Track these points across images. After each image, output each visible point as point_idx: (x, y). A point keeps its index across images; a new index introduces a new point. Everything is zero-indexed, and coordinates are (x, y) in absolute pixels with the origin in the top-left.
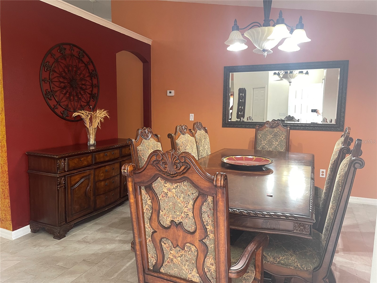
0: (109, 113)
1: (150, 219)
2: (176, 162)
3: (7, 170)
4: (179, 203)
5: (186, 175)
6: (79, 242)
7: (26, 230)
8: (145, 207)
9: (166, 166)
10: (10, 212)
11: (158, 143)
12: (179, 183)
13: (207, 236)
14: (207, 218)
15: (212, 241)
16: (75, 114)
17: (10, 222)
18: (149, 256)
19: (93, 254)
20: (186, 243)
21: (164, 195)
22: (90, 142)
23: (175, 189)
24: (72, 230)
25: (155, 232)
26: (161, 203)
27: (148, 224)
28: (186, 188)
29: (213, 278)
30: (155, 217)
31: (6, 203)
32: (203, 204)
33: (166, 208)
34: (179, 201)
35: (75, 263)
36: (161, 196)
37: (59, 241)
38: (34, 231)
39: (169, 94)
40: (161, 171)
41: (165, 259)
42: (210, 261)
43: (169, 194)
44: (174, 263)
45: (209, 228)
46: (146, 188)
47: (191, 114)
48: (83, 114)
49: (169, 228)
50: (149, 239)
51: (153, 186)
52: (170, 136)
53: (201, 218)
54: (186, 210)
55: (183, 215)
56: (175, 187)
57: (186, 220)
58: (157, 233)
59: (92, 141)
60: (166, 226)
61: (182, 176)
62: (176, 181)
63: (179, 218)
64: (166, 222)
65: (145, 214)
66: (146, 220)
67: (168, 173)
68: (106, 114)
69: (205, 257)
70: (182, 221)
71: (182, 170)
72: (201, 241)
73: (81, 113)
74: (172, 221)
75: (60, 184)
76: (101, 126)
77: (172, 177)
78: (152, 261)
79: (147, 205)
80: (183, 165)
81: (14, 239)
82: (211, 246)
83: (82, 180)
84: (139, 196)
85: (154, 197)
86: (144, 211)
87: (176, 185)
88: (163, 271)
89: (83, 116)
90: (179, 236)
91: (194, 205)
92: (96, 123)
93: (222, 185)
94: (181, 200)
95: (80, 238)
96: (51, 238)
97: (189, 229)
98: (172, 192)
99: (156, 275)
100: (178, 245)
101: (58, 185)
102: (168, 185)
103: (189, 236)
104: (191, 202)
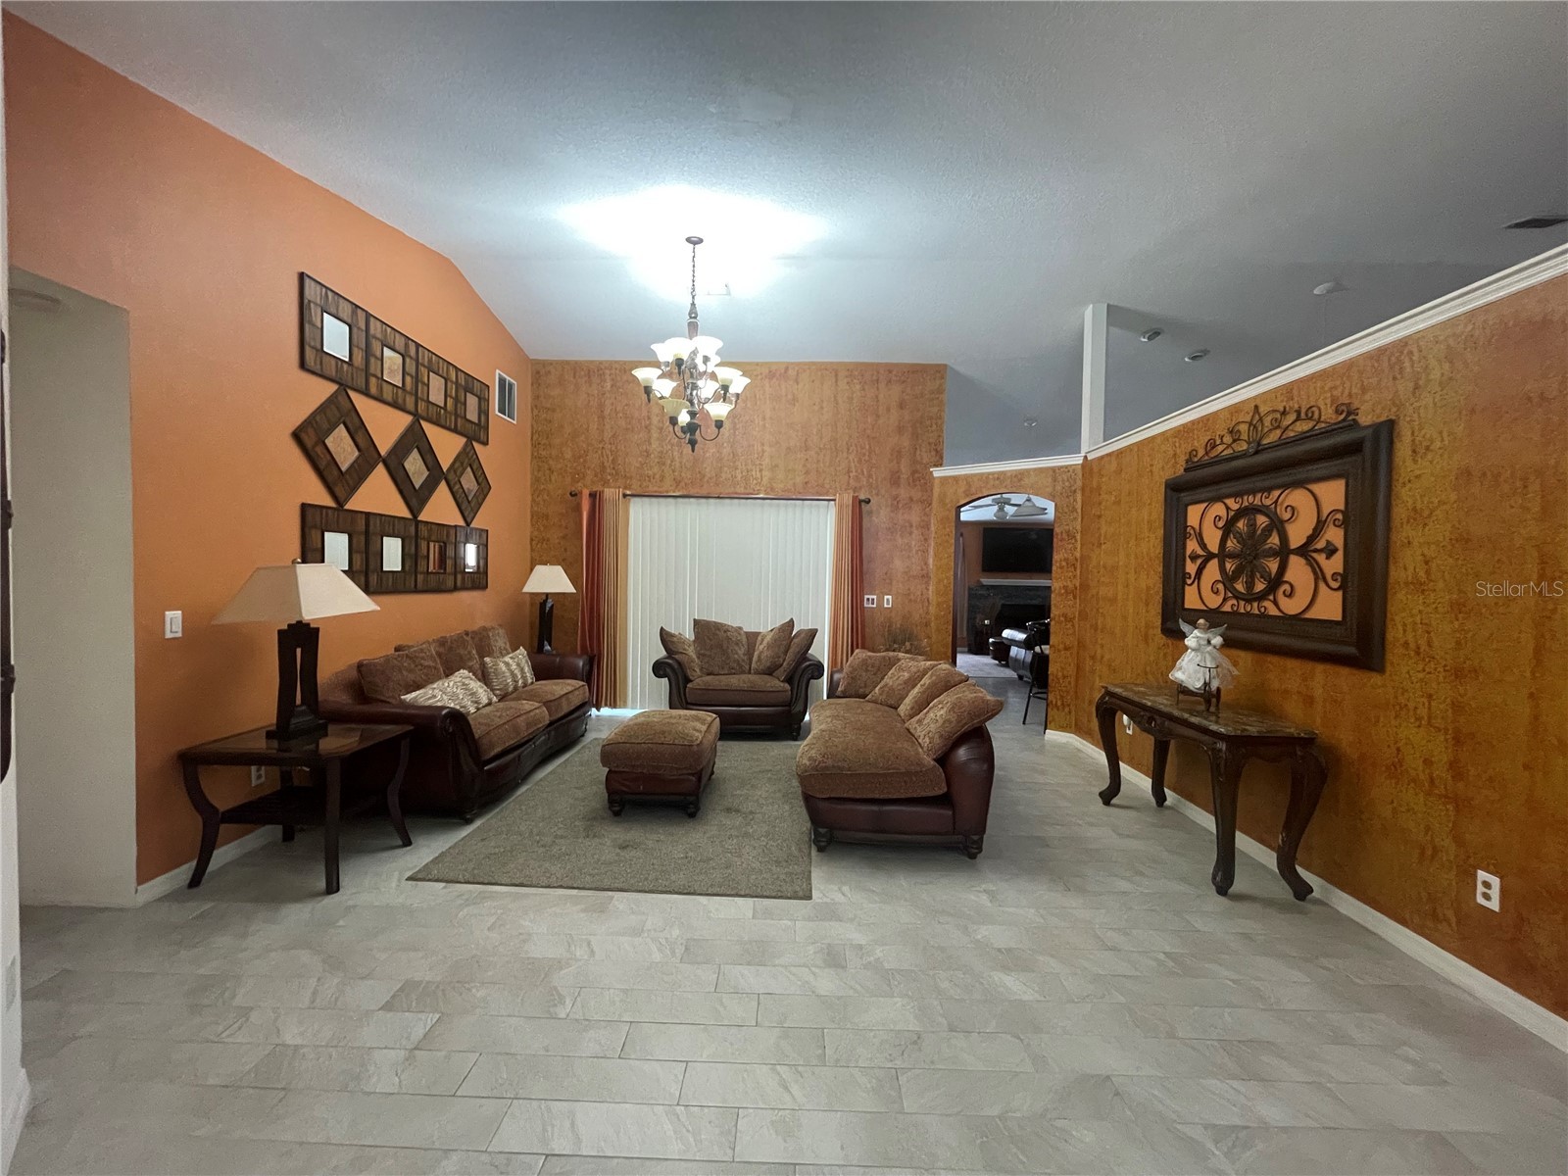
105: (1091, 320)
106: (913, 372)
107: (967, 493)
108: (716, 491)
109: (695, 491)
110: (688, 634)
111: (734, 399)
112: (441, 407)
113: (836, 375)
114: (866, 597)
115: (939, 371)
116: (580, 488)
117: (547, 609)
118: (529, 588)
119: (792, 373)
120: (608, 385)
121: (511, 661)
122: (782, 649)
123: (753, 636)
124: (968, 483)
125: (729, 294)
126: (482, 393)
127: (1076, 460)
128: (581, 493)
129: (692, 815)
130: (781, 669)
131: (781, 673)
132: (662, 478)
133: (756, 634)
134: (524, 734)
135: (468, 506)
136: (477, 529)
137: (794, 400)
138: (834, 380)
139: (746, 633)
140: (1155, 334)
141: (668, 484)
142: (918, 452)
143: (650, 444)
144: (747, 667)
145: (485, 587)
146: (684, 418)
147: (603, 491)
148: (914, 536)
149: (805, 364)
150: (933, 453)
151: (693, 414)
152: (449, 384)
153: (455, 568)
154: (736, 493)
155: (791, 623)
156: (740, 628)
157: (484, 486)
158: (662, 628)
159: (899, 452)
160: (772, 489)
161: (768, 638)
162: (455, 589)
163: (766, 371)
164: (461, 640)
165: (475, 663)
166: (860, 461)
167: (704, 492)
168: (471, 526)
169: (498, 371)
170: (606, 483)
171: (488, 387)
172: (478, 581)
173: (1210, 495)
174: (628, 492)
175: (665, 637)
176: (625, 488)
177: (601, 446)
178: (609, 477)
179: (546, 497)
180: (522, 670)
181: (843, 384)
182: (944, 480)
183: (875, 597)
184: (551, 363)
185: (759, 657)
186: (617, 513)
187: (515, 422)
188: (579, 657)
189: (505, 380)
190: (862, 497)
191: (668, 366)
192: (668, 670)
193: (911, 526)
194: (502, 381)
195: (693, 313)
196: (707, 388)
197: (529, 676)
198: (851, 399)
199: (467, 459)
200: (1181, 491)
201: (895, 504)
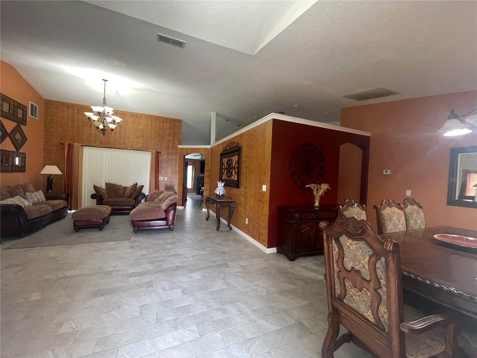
0: (330, 186)
1: (337, 261)
2: (356, 226)
3: (268, 214)
4: (358, 256)
5: (362, 236)
6: (302, 267)
7: (274, 250)
8: (335, 253)
9: (348, 227)
10: (267, 237)
11: (363, 211)
12: (358, 241)
13: (380, 287)
14: (380, 273)
15: (385, 294)
16: (308, 186)
17: (267, 243)
18: (336, 287)
19: (309, 278)
20: (364, 287)
21: (347, 247)
22: (315, 204)
23: (355, 245)
24: (299, 258)
25: (340, 271)
26: (345, 252)
27: (336, 265)
28: (363, 246)
29: (386, 324)
30: (340, 260)
31: (266, 232)
32: (377, 262)
33: (348, 257)
34: (358, 254)
35: (296, 279)
36: (345, 247)
37: (290, 262)
38: (279, 252)
39: (384, 173)
40: (345, 230)
41: (347, 294)
42: (383, 309)
43: (351, 248)
44: (353, 299)
45: (383, 282)
46: (335, 240)
47: (407, 191)
48: (312, 186)
49: (350, 271)
50: (336, 275)
51: (340, 239)
52: (375, 207)
53: (375, 272)
54: (363, 262)
55: (361, 265)
56: (355, 243)
57: (363, 270)
58: (341, 272)
59: (317, 204)
60: (348, 270)
61: (360, 237)
62: (356, 240)
63: (358, 267)
64: (349, 267)
65: (334, 257)
66: (335, 262)
67: (350, 233)
68: (328, 187)
69: (379, 304)
70: (360, 269)
71: (360, 232)
72: (375, 290)
73: (311, 185)
74: (352, 268)
75: (294, 227)
76: (324, 195)
77: (352, 236)
78: (338, 292)
79: (336, 252)
80: (361, 229)
81: (267, 253)
82: (384, 298)
83: (308, 228)
84: (331, 244)
85: (340, 247)
86: (334, 255)
87: (356, 242)
88: (345, 302)
89: (312, 188)
90: (358, 280)
91: (369, 260)
92: (321, 193)
93: (391, 250)
94: (360, 254)
95: (303, 265)
96: (286, 259)
97: (366, 277)
98: (353, 247)
99: (340, 302)
100: (356, 287)
101: (293, 228)
102: (350, 241)
103: (365, 282)
104: (367, 258)
105: (213, 116)
106: (173, 120)
107: (186, 152)
108: (114, 146)
109: (107, 146)
110: (104, 187)
111: (117, 124)
112: (7, 113)
113: (152, 118)
114: (160, 178)
115: (180, 121)
116: (64, 142)
117: (50, 179)
118: (43, 172)
119: (139, 116)
120: (76, 111)
121: (36, 194)
122: (134, 190)
123: (125, 188)
124: (187, 150)
125: (117, 93)
126: (24, 109)
127: (209, 147)
128: (65, 143)
129: (101, 230)
130: (133, 196)
131: (133, 197)
132: (96, 141)
133: (126, 188)
134: (43, 214)
135: (18, 145)
136: (21, 153)
137: (139, 124)
138: (151, 119)
139: (123, 187)
140: (227, 120)
141: (97, 143)
142: (174, 141)
143: (91, 131)
144: (123, 196)
145: (25, 171)
146: (101, 127)
147: (73, 144)
148: (173, 162)
149: (143, 114)
150: (178, 142)
151: (104, 126)
152: (11, 105)
153: (12, 165)
154: (120, 147)
155: (137, 184)
156: (122, 186)
157: (24, 139)
158: (94, 185)
159: (169, 140)
160: (132, 147)
161: (130, 188)
162: (12, 171)
163: (130, 114)
164: (17, 187)
165: (22, 194)
166: (158, 142)
167: (110, 146)
168: (19, 151)
169: (30, 102)
170: (75, 141)
171: (27, 107)
172: (22, 169)
173: (225, 157)
174: (83, 145)
175: (95, 188)
176: (82, 143)
177: (73, 129)
178: (76, 139)
179: (50, 144)
180: (41, 197)
181: (154, 121)
182: (181, 149)
183: (162, 178)
184: (53, 101)
185: (127, 193)
186: (79, 152)
187: (37, 119)
188: (64, 193)
189: (33, 105)
190: (159, 151)
191: (96, 113)
192: (96, 197)
193: (172, 160)
194: (32, 105)
195: (104, 100)
196: (109, 120)
197: (44, 199)
198: (156, 125)
199: (17, 129)
200: (222, 155)
201: (168, 154)
